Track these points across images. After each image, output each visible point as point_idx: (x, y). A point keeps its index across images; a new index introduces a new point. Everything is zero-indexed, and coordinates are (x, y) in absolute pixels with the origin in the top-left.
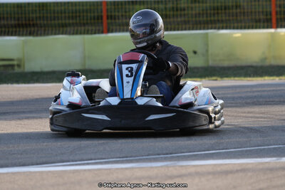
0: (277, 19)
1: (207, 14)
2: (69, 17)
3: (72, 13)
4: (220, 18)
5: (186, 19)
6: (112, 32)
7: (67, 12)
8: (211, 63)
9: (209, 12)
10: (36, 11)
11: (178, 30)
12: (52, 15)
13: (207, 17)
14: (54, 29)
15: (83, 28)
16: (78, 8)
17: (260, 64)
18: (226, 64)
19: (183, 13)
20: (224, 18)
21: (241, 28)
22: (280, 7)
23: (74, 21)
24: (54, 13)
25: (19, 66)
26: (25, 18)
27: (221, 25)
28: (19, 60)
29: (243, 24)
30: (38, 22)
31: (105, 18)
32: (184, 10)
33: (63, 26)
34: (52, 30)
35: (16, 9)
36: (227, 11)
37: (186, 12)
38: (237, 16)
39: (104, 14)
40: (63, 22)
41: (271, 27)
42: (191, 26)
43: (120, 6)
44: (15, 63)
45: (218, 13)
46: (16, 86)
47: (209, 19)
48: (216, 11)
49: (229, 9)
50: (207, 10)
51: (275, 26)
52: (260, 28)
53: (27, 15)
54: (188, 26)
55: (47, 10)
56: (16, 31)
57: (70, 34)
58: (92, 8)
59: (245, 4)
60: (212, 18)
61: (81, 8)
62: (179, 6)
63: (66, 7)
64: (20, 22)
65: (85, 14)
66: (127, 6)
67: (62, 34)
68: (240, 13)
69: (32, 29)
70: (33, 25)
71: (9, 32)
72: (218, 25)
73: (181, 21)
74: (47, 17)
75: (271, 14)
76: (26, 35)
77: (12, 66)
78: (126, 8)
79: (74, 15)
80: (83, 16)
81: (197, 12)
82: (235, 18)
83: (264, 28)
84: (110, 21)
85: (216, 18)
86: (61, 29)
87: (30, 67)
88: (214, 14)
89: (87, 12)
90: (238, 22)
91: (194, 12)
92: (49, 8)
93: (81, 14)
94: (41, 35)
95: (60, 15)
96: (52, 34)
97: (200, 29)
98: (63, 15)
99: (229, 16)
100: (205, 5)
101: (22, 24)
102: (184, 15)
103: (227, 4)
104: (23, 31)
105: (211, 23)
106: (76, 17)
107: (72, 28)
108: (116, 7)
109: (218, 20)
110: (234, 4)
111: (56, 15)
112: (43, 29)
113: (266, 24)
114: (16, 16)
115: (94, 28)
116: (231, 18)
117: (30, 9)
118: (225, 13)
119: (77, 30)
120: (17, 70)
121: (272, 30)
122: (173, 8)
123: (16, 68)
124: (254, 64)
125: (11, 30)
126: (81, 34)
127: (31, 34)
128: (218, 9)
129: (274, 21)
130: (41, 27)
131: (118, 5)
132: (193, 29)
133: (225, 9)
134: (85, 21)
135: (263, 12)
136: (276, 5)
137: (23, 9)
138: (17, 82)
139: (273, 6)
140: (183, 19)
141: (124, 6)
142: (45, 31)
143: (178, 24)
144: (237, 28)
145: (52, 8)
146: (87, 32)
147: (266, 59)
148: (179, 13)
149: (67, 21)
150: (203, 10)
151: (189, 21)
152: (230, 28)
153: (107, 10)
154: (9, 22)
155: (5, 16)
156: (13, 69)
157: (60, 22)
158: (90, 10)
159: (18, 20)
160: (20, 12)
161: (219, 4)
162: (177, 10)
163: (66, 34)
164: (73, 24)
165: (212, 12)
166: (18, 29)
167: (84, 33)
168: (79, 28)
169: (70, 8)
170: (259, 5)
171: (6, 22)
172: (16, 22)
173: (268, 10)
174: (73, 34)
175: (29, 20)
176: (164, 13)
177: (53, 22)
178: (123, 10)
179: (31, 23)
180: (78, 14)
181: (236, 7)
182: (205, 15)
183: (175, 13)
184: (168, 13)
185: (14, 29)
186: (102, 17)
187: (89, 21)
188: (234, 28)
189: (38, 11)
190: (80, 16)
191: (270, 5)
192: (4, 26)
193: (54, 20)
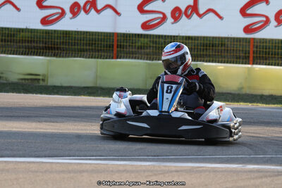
0: (254, 57)
1: (198, 49)
2: (86, 44)
3: (90, 40)
4: (208, 53)
6: (120, 58)
7: (85, 39)
10: (60, 37)
12: (73, 41)
13: (197, 51)
14: (74, 52)
15: (97, 53)
16: (91, 37)
17: (237, 93)
20: (211, 53)
21: (224, 63)
22: (257, 47)
25: (43, 80)
26: (52, 42)
27: (208, 59)
28: (44, 75)
29: (226, 60)
30: (62, 46)
31: (115, 47)
33: (81, 51)
34: (72, 53)
35: (44, 35)
36: (214, 48)
38: (221, 52)
39: (115, 44)
40: (82, 47)
41: (249, 64)
43: (128, 38)
44: (41, 77)
45: (206, 49)
46: (39, 95)
47: (199, 53)
49: (216, 46)
50: (198, 46)
51: (251, 62)
52: (239, 63)
53: (53, 40)
55: (69, 37)
56: (43, 53)
57: (86, 58)
58: (106, 38)
59: (229, 43)
60: (202, 53)
61: (97, 37)
63: (85, 36)
66: (134, 39)
67: (80, 57)
68: (224, 50)
69: (56, 51)
70: (58, 48)
71: (37, 52)
72: (205, 59)
74: (69, 43)
75: (249, 53)
76: (51, 56)
77: (38, 80)
79: (91, 42)
80: (98, 44)
83: (242, 63)
84: (119, 49)
85: (205, 53)
86: (80, 53)
87: (52, 82)
88: (203, 50)
89: (101, 41)
90: (222, 57)
92: (71, 36)
93: (97, 42)
94: (63, 57)
95: (79, 42)
96: (72, 57)
98: (82, 42)
99: (215, 52)
100: (196, 42)
101: (49, 47)
103: (214, 42)
104: (49, 52)
105: (201, 57)
106: (92, 44)
107: (88, 53)
108: (125, 38)
109: (206, 55)
110: (220, 42)
111: (76, 41)
112: (65, 52)
113: (244, 61)
114: (44, 40)
115: (106, 54)
116: (217, 54)
117: (56, 35)
118: (212, 49)
119: (92, 55)
121: (249, 66)
123: (41, 82)
124: (233, 92)
125: (39, 51)
126: (95, 58)
127: (55, 55)
128: (206, 46)
129: (251, 59)
130: (64, 50)
131: (127, 36)
133: (213, 46)
134: (99, 48)
135: (243, 51)
136: (254, 45)
137: (50, 34)
138: (41, 93)
139: (251, 47)
141: (131, 38)
144: (221, 62)
145: (74, 36)
146: (101, 57)
147: (242, 88)
149: (85, 47)
152: (215, 62)
153: (118, 40)
154: (38, 45)
155: (36, 39)
156: (39, 82)
157: (79, 47)
158: (104, 39)
159: (46, 44)
160: (47, 37)
161: (208, 42)
163: (83, 57)
164: (89, 49)
165: (202, 48)
166: (45, 51)
167: (98, 58)
168: (94, 53)
169: (88, 37)
170: (240, 45)
171: (35, 45)
172: (44, 45)
173: (247, 49)
174: (89, 58)
175: (54, 44)
177: (73, 47)
178: (131, 41)
179: (56, 46)
180: (94, 42)
181: (222, 44)
185: (42, 51)
186: (113, 45)
187: (102, 48)
188: (218, 62)
189: (62, 38)
190: (95, 44)
191: (249, 45)
192: (34, 47)
193: (75, 45)
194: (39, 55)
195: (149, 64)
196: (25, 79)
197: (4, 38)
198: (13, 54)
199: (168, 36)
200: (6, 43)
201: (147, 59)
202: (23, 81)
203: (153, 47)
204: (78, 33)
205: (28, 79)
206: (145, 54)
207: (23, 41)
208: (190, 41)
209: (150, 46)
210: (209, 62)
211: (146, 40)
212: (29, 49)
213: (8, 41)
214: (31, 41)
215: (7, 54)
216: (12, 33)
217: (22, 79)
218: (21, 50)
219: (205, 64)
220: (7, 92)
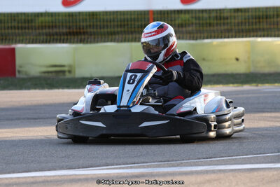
1: (249, 23)
2: (117, 26)
3: (121, 21)
4: (261, 27)
5: (229, 27)
7: (116, 20)
8: (252, 70)
9: (251, 20)
10: (86, 19)
11: (221, 38)
12: (102, 23)
13: (249, 25)
14: (103, 37)
15: (130, 36)
16: (126, 17)
18: (267, 70)
19: (226, 21)
20: (265, 27)
23: (123, 29)
24: (104, 22)
25: (70, 72)
26: (76, 26)
27: (262, 33)
28: (70, 66)
30: (89, 30)
32: (227, 18)
33: (112, 34)
34: (101, 38)
35: (67, 18)
36: (268, 20)
37: (229, 21)
40: (112, 30)
42: (234, 34)
43: (166, 15)
44: (66, 69)
45: (259, 22)
46: (66, 91)
47: (251, 27)
48: (257, 20)
49: (270, 18)
50: (249, 19)
53: (78, 24)
54: (230, 34)
55: (97, 19)
56: (67, 39)
57: (118, 41)
58: (140, 17)
60: (254, 27)
61: (129, 17)
62: (222, 15)
63: (115, 16)
64: (71, 30)
65: (133, 23)
66: (173, 15)
67: (111, 41)
69: (83, 37)
70: (84, 33)
71: (60, 39)
72: (259, 33)
73: (224, 30)
74: (97, 26)
76: (77, 42)
77: (64, 72)
78: (171, 17)
79: (123, 23)
80: (131, 25)
81: (240, 21)
82: (276, 26)
85: (258, 27)
86: (110, 37)
87: (80, 72)
88: (256, 23)
89: (134, 21)
90: (278, 30)
91: (236, 21)
92: (98, 17)
93: (129, 23)
94: (91, 42)
95: (109, 24)
96: (101, 42)
97: (243, 37)
98: (112, 23)
99: (270, 24)
100: (247, 14)
101: (73, 32)
102: (228, 23)
103: (268, 13)
104: (74, 39)
105: (253, 32)
106: (124, 25)
107: (120, 36)
108: (163, 16)
109: (260, 29)
110: (275, 13)
111: (105, 23)
112: (93, 37)
114: (68, 24)
116: (272, 26)
117: (81, 17)
119: (125, 38)
120: (68, 76)
122: (217, 17)
123: (67, 74)
125: (62, 37)
126: (128, 41)
127: (81, 41)
128: (259, 18)
130: (91, 35)
131: (164, 14)
132: (235, 37)
133: (267, 18)
134: (133, 30)
137: (74, 17)
138: (68, 87)
140: (226, 27)
141: (169, 15)
142: (95, 38)
143: (222, 32)
144: (278, 36)
145: (102, 17)
148: (222, 21)
149: (116, 30)
150: (245, 19)
151: (231, 30)
152: (271, 36)
153: (154, 19)
154: (61, 30)
155: (57, 24)
156: (64, 75)
157: (109, 30)
158: (138, 19)
159: (70, 28)
160: (71, 21)
161: (261, 14)
162: (220, 19)
163: (114, 41)
164: (121, 32)
165: (254, 21)
166: (69, 37)
167: (132, 41)
168: (127, 36)
169: (119, 17)
171: (57, 30)
172: (68, 30)
174: (122, 41)
175: (80, 28)
176: (208, 21)
177: (102, 30)
178: (169, 19)
179: (82, 31)
180: (126, 23)
181: (277, 16)
182: (247, 24)
183: (219, 22)
184: (212, 21)
185: (66, 37)
187: (136, 30)
188: (275, 36)
189: (88, 20)
190: (128, 25)
192: (57, 34)
193: (104, 28)
194: (63, 42)
195: (192, 45)
196: (48, 72)
197: (20, 25)
198: (33, 43)
199: (213, 10)
200: (24, 31)
201: (190, 39)
202: (46, 75)
203: (196, 24)
204: (106, 13)
205: (51, 72)
206: (187, 32)
207: (42, 27)
208: (240, 14)
209: (192, 24)
210: (264, 36)
211: (187, 16)
212: (50, 35)
213: (25, 29)
214: (52, 27)
215: (26, 43)
216: (30, 18)
217: (45, 72)
218: (42, 38)
219: (259, 39)
220: (28, 88)
